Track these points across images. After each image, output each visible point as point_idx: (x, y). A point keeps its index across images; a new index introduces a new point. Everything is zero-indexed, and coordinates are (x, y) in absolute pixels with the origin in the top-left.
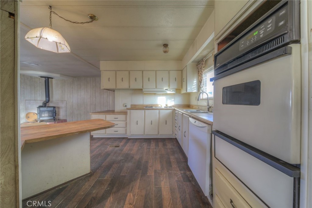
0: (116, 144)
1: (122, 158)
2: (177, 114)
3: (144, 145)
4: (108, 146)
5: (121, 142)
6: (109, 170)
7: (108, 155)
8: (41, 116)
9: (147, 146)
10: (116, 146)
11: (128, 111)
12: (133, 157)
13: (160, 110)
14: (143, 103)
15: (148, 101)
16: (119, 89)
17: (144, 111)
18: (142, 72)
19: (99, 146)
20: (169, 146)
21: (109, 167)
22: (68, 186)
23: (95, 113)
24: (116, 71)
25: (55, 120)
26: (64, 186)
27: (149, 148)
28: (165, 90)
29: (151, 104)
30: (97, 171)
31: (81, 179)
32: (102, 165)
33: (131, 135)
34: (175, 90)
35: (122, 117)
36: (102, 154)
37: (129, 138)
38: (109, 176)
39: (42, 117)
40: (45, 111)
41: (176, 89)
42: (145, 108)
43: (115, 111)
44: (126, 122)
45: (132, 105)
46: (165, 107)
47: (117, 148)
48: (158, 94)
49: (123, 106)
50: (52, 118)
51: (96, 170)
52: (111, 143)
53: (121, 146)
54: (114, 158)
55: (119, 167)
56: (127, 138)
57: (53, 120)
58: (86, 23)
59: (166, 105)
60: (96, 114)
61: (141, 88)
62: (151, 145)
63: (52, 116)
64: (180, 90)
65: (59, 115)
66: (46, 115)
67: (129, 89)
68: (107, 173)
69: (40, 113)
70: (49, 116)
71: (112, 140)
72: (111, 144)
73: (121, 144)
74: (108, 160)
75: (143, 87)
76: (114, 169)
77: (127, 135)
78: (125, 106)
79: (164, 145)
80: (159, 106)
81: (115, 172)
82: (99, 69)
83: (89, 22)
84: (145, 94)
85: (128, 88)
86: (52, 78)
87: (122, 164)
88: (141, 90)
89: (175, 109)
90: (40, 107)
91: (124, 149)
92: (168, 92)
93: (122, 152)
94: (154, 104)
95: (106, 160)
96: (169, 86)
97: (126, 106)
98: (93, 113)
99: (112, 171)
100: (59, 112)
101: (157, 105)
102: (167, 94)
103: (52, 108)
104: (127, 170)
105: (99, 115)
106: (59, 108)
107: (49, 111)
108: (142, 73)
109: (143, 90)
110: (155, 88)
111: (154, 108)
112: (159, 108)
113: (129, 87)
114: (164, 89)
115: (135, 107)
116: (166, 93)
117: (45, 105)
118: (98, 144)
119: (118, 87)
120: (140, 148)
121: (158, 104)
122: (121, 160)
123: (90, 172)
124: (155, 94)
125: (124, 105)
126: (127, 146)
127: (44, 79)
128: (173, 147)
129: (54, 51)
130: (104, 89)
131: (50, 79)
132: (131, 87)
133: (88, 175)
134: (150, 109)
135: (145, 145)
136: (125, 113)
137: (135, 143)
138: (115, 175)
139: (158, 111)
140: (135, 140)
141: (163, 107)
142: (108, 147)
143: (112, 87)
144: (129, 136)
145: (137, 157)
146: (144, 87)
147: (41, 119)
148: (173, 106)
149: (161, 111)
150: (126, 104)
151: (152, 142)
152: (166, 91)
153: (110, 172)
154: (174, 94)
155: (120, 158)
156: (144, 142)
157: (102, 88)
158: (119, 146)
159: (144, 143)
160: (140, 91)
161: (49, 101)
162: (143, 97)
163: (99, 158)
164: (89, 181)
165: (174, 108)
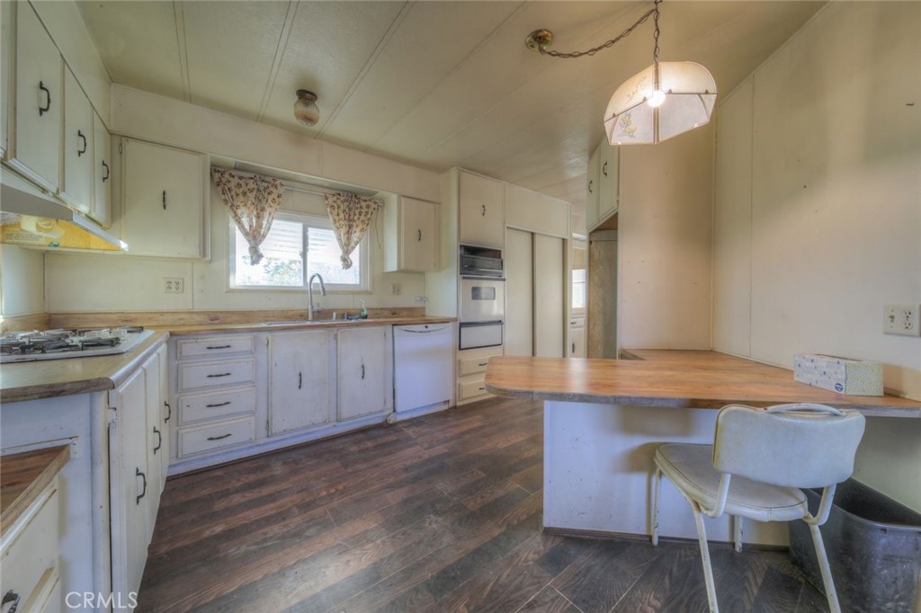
38: (508, 486)
55: (470, 495)
68: (506, 495)
145: (396, 495)
153: (500, 493)
155: (435, 524)
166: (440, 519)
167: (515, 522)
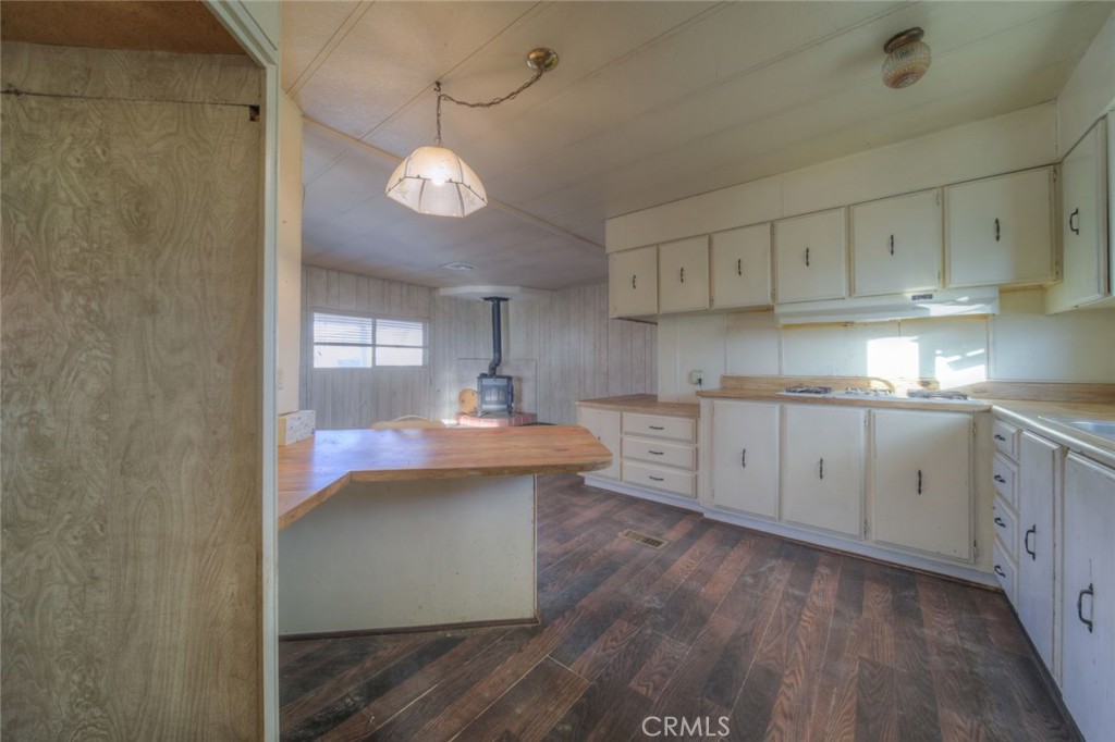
0: (651, 528)
1: (657, 604)
2: (1006, 445)
3: (772, 569)
4: (621, 531)
5: (670, 527)
6: (596, 637)
7: (610, 567)
8: (483, 402)
9: (791, 584)
10: (648, 541)
11: (704, 403)
12: (701, 619)
13: (875, 411)
14: (780, 370)
15: (807, 359)
16: (673, 316)
17: (777, 407)
18: (773, 227)
19: (591, 523)
20: (941, 627)
21: (598, 623)
22: (463, 639)
23: (589, 404)
24: (658, 245)
25: (510, 413)
26: (458, 634)
27: (796, 598)
28: (914, 298)
29: (825, 374)
30: (557, 621)
31: (503, 633)
32: (580, 604)
33: (717, 506)
34: (995, 293)
35: (677, 425)
36: (592, 559)
37: (706, 515)
38: (586, 666)
39: (486, 403)
40: (491, 387)
41: (1005, 292)
42: (785, 393)
43: (659, 400)
44: (697, 449)
45: (725, 378)
46: (911, 394)
47: (650, 551)
48: (866, 324)
49: (690, 380)
50: (505, 407)
51: (554, 619)
52: (631, 522)
53: (666, 543)
54: (627, 589)
55: (633, 641)
56: (701, 514)
57: (506, 413)
58: (524, 88)
59: (925, 383)
60: (592, 407)
61: (766, 299)
62: (815, 586)
63: (506, 402)
64: (1042, 289)
65: (520, 400)
66: (494, 398)
67: (708, 313)
68: (584, 649)
69: (482, 391)
70: (499, 402)
71: (642, 508)
72: (632, 527)
73: (672, 535)
74: (602, 589)
75: (774, 296)
76: (614, 643)
77: (698, 504)
78: (695, 379)
79: (903, 611)
80: (875, 385)
81: (611, 661)
82: (604, 248)
83: (529, 84)
84: (787, 327)
85: (708, 306)
86: (506, 300)
87: (649, 631)
88: (769, 309)
89: (989, 411)
90: (483, 376)
91: (675, 561)
92: (936, 310)
93: (665, 574)
94: (844, 374)
95: (595, 586)
96: (943, 275)
97: (700, 381)
98: (584, 401)
99: (604, 650)
100: (520, 391)
101: (861, 382)
102: (924, 325)
103: (506, 380)
104: (663, 675)
105: (602, 411)
106: (520, 380)
107: (499, 388)
108: (773, 234)
109: (778, 310)
110: (844, 293)
111: (837, 394)
112: (871, 397)
113: (711, 301)
114: (909, 296)
115: (737, 389)
116: (922, 315)
117: (493, 372)
118: (591, 514)
119: (665, 308)
120: (750, 580)
121: (870, 375)
122: (649, 611)
123: (532, 616)
124: (846, 324)
125: (691, 375)
126: (690, 551)
127: (490, 303)
128: (968, 645)
129: (455, 215)
130: (620, 318)
131: (502, 304)
132: (720, 302)
133: (527, 626)
134: (814, 401)
135: (779, 577)
136: (689, 409)
137: (732, 547)
138: (607, 675)
139: (862, 413)
140: (734, 535)
141: (901, 393)
142: (620, 534)
143: (645, 307)
144: (706, 506)
145: (726, 625)
146: (781, 297)
147: (485, 407)
148: (979, 391)
149: (880, 413)
150: (700, 371)
151: (823, 570)
152: (921, 304)
153: (594, 651)
154: (984, 317)
155: (649, 600)
156: (777, 557)
157: (613, 315)
158: (660, 543)
159: (773, 563)
160: (758, 316)
161: (500, 360)
162: (780, 344)
163: (578, 569)
164: (520, 651)
165: (985, 402)
166: (647, 605)
167: (567, 614)
